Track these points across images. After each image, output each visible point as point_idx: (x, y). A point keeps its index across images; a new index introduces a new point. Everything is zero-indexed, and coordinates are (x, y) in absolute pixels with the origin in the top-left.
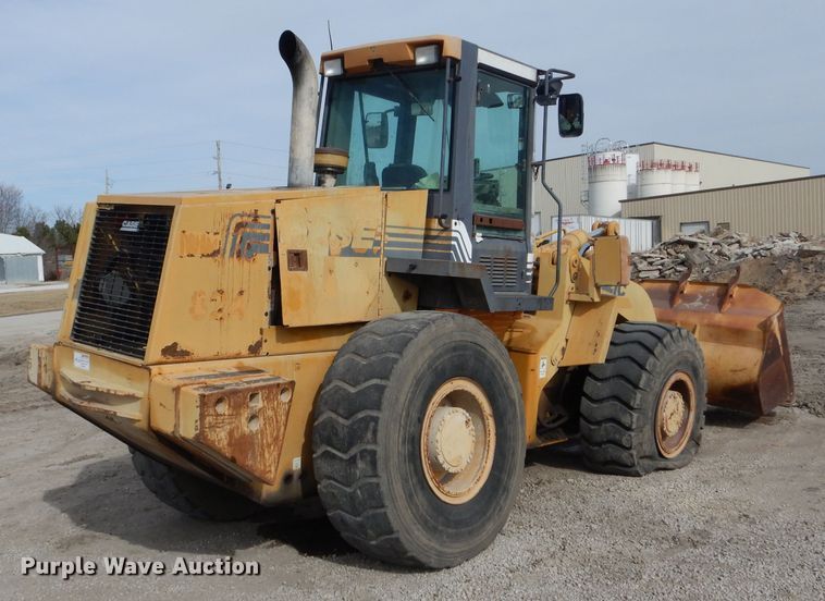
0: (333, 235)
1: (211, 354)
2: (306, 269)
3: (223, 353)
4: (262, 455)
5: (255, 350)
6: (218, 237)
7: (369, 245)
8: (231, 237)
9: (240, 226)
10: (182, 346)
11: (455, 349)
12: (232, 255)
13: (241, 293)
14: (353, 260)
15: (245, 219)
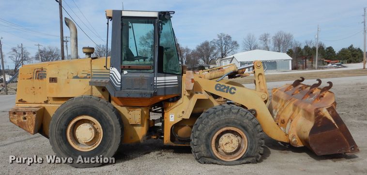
0: (70, 73)
1: (33, 102)
2: (57, 82)
3: (36, 102)
4: (28, 127)
5: (46, 102)
6: (31, 74)
7: (86, 75)
8: (35, 75)
9: (37, 72)
10: (24, 100)
11: (82, 107)
12: (36, 78)
13: (40, 88)
14: (78, 80)
15: (39, 70)
